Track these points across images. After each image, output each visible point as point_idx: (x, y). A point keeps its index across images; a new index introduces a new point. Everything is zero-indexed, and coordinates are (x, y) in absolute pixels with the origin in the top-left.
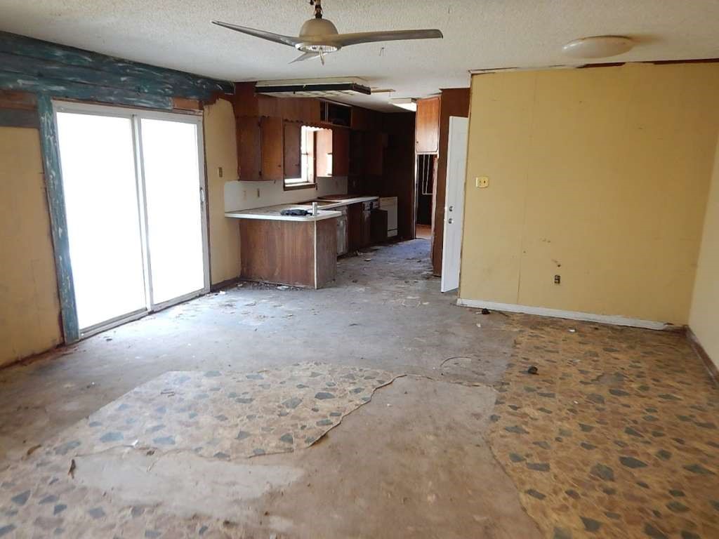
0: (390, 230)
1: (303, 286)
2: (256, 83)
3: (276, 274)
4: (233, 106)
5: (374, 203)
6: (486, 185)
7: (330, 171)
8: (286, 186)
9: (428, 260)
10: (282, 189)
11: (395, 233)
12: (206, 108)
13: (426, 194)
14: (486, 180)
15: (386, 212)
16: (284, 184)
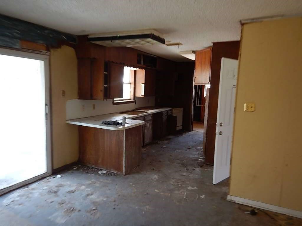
0: (178, 126)
1: (115, 172)
2: (88, 35)
3: (99, 162)
4: (76, 51)
5: (169, 112)
6: (253, 109)
7: (143, 94)
8: (115, 102)
9: (201, 149)
10: (112, 103)
11: (181, 128)
12: (52, 51)
13: (198, 105)
14: (253, 106)
15: (175, 117)
16: (114, 101)
